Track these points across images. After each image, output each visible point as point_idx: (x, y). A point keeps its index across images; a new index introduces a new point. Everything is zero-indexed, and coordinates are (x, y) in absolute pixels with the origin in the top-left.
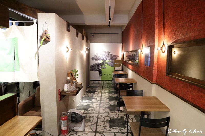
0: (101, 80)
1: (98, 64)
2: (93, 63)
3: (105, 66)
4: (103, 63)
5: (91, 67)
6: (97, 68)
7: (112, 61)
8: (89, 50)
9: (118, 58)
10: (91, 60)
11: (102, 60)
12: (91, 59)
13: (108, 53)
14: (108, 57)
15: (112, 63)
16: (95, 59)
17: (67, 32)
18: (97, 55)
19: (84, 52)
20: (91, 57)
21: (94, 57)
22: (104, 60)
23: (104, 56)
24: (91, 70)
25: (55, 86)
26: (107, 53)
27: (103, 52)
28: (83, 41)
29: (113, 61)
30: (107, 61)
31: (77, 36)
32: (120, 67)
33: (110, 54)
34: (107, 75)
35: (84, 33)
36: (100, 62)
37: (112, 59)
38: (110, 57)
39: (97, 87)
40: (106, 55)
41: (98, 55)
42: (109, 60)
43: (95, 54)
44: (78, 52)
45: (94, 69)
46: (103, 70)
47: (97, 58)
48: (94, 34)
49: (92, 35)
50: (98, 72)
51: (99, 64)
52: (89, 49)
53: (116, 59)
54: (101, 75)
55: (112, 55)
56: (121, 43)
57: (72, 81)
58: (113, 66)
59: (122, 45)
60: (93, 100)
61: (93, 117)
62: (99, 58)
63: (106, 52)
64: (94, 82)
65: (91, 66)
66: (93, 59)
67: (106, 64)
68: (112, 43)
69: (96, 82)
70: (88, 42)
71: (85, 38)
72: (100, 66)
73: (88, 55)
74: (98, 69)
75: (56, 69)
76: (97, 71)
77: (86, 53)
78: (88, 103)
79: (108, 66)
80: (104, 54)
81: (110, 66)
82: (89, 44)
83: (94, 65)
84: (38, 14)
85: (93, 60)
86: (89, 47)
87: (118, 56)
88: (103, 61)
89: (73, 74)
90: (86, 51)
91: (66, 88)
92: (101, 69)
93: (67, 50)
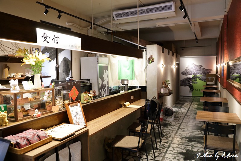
0: (191, 95)
1: (188, 79)
2: (183, 77)
3: (196, 81)
4: (194, 78)
5: (180, 82)
6: (187, 83)
7: (204, 75)
8: (178, 65)
9: (211, 72)
10: (181, 75)
11: (193, 74)
12: (181, 73)
13: (201, 67)
14: (200, 71)
15: (204, 78)
16: (186, 74)
17: (162, 54)
18: (187, 69)
19: (174, 67)
20: (181, 71)
21: (184, 72)
22: (195, 74)
23: (195, 70)
24: (181, 85)
25: (156, 89)
26: (199, 67)
27: (194, 66)
28: (173, 57)
29: (206, 75)
30: (199, 75)
31: (169, 54)
32: (213, 81)
33: (202, 67)
34: (198, 90)
35: (174, 47)
36: (191, 76)
37: (204, 73)
38: (202, 71)
39: (187, 101)
40: (198, 69)
41: (189, 69)
42: (201, 74)
43: (186, 68)
44: (169, 67)
45: (184, 84)
46: (194, 85)
47: (188, 73)
48: (185, 47)
49: (182, 48)
50: (189, 87)
51: (190, 79)
52: (178, 63)
53: (209, 73)
54: (192, 91)
55: (204, 68)
56: (215, 55)
57: (166, 87)
58: (205, 81)
59: (216, 58)
60: (182, 109)
61: (181, 116)
62: (190, 72)
63: (197, 66)
64: (184, 97)
65: (181, 80)
66: (183, 73)
67: (198, 79)
68: (205, 55)
69: (186, 97)
70: (178, 57)
71: (175, 54)
72: (191, 81)
73: (178, 70)
74: (189, 84)
75: (157, 78)
76: (187, 87)
77: (176, 68)
78: (177, 110)
79: (200, 80)
80: (195, 68)
81: (202, 81)
82: (179, 59)
83: (184, 80)
84: (147, 45)
85: (184, 75)
86: (179, 61)
87: (211, 70)
88: (194, 76)
89: (166, 83)
90: (176, 65)
91: (162, 91)
92: (191, 84)
93: (162, 66)
